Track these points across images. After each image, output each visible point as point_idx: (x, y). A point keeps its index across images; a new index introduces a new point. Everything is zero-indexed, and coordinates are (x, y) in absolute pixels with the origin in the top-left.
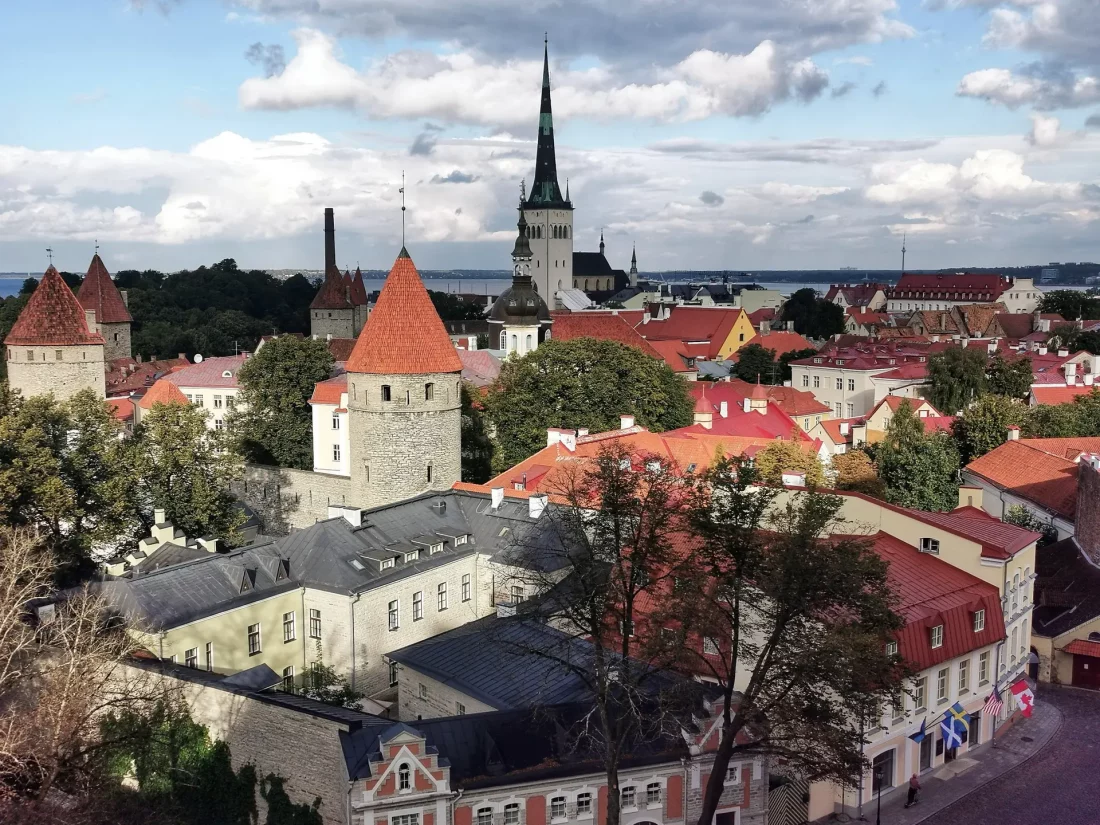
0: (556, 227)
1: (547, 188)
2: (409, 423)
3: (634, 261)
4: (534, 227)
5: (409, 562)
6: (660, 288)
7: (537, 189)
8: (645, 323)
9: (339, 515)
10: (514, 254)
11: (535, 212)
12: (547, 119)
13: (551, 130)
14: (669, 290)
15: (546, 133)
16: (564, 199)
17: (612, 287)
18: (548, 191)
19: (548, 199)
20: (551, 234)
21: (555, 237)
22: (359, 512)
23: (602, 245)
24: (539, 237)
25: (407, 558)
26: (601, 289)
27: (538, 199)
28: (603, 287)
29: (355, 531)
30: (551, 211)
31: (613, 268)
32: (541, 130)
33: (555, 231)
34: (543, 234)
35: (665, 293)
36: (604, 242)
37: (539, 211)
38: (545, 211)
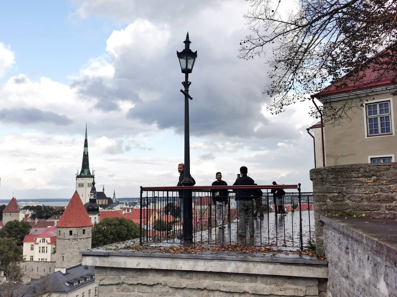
0: (89, 184)
1: (86, 171)
2: (78, 242)
3: (114, 194)
4: (81, 184)
5: (81, 283)
6: (125, 203)
7: (82, 171)
8: (123, 214)
9: (58, 271)
10: (91, 192)
11: (82, 178)
12: (86, 149)
13: (88, 152)
14: (128, 203)
15: (86, 153)
16: (92, 175)
17: (107, 203)
18: (86, 172)
19: (86, 174)
20: (87, 186)
21: (88, 187)
22: (65, 269)
23: (104, 189)
24: (83, 187)
25: (81, 282)
26: (103, 204)
27: (83, 174)
28: (104, 203)
29: (64, 275)
30: (87, 178)
31: (107, 197)
32: (84, 152)
33: (88, 185)
34: (84, 186)
35: (126, 204)
36: (104, 188)
37: (83, 178)
38: (85, 178)
